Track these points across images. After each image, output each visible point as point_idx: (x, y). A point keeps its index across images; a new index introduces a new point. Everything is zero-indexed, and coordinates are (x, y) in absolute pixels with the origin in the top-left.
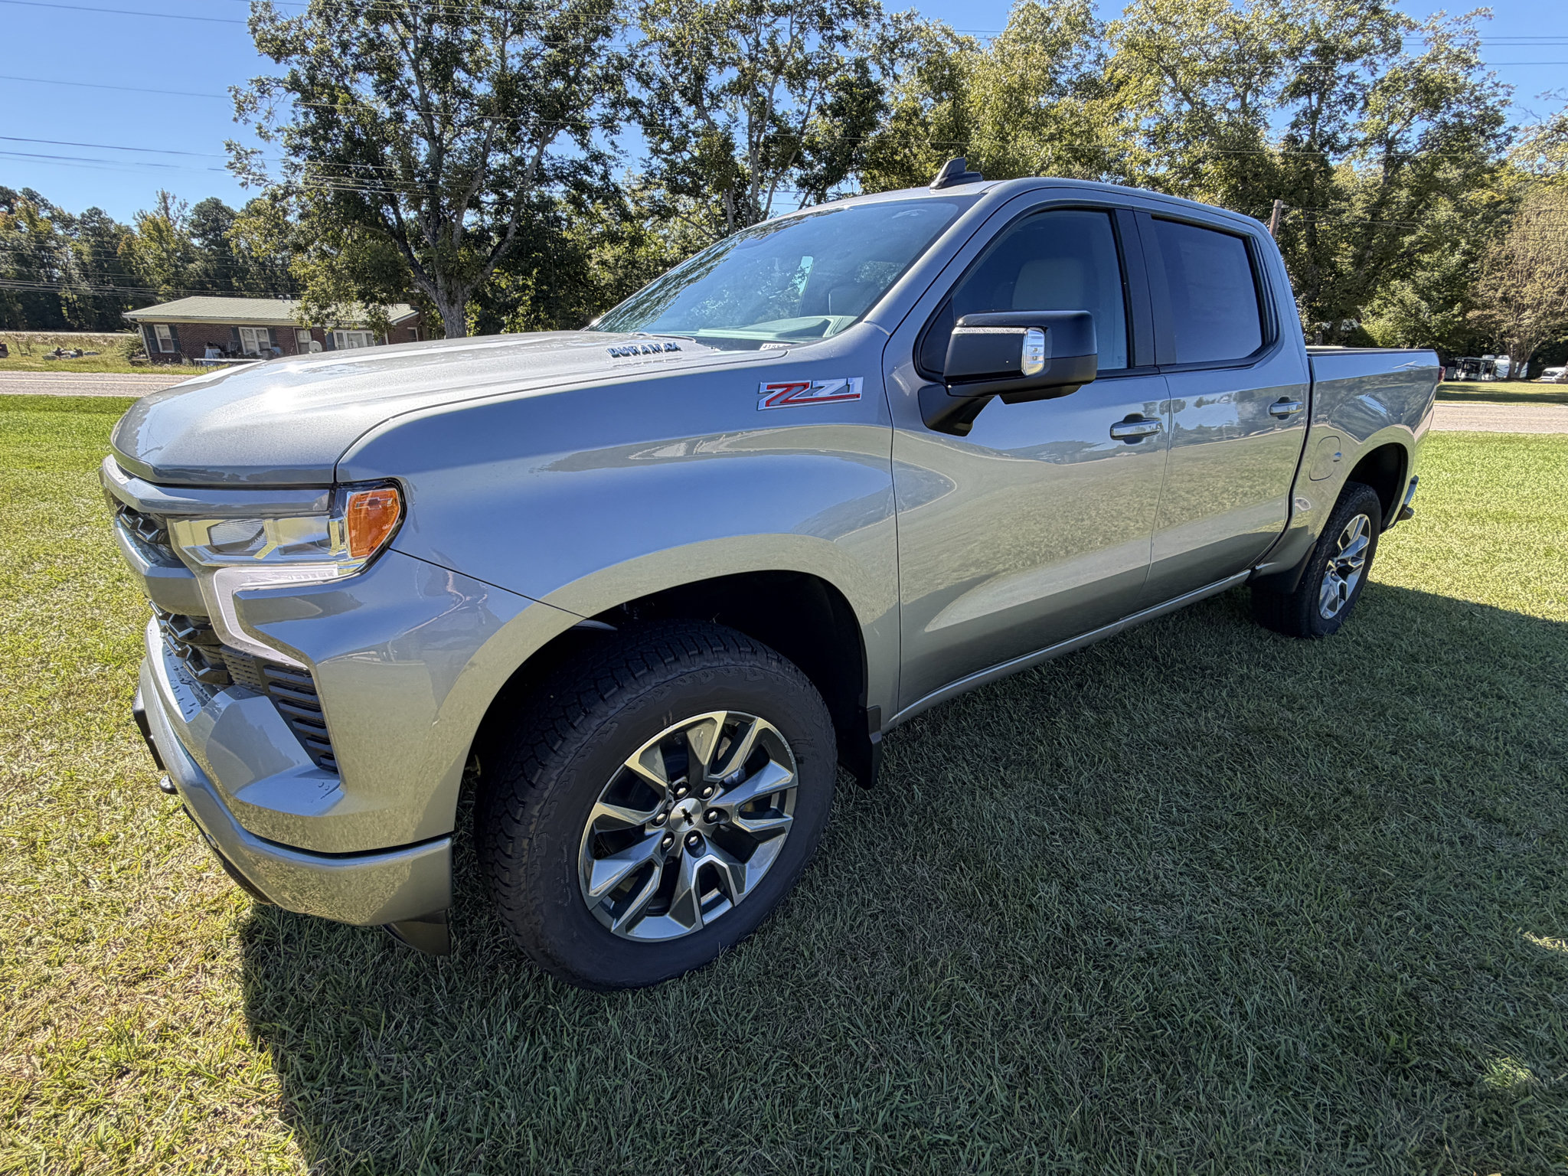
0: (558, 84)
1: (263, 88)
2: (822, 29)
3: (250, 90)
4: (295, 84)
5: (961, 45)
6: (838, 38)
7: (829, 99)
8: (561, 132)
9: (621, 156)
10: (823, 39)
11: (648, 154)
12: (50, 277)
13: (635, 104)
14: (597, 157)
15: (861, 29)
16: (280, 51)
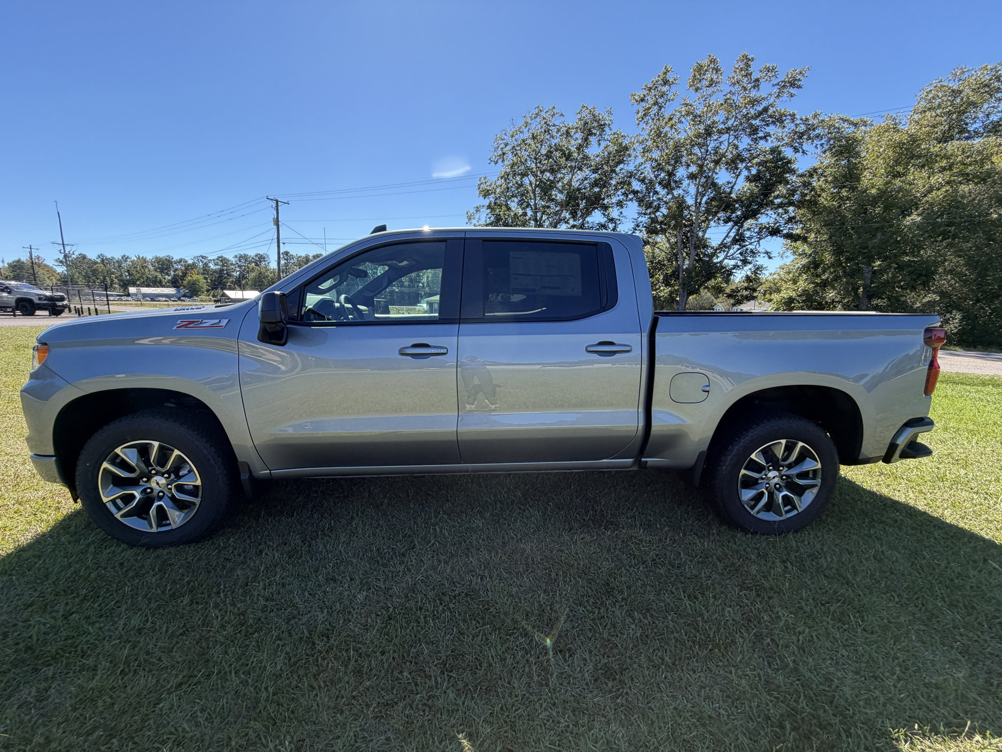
0: (597, 190)
1: (478, 210)
2: (750, 135)
3: (473, 210)
4: (489, 207)
5: (855, 125)
6: (761, 138)
7: (754, 171)
8: (596, 210)
9: (623, 219)
10: (752, 140)
11: (636, 216)
12: (418, 286)
13: (635, 193)
14: (612, 220)
15: (780, 130)
16: (486, 194)
